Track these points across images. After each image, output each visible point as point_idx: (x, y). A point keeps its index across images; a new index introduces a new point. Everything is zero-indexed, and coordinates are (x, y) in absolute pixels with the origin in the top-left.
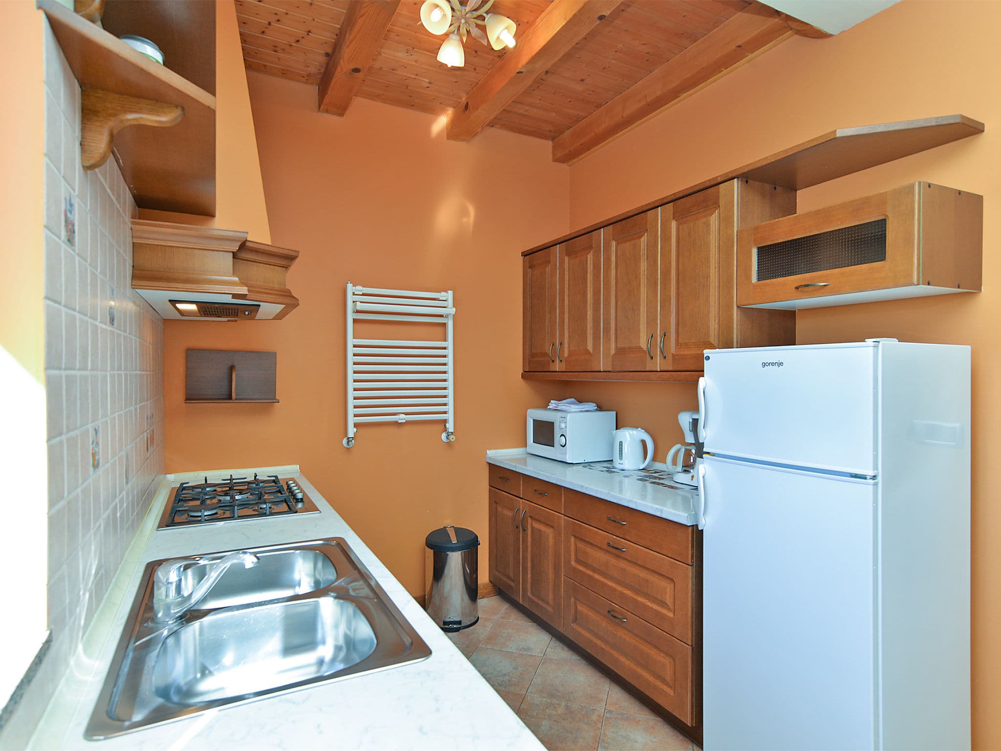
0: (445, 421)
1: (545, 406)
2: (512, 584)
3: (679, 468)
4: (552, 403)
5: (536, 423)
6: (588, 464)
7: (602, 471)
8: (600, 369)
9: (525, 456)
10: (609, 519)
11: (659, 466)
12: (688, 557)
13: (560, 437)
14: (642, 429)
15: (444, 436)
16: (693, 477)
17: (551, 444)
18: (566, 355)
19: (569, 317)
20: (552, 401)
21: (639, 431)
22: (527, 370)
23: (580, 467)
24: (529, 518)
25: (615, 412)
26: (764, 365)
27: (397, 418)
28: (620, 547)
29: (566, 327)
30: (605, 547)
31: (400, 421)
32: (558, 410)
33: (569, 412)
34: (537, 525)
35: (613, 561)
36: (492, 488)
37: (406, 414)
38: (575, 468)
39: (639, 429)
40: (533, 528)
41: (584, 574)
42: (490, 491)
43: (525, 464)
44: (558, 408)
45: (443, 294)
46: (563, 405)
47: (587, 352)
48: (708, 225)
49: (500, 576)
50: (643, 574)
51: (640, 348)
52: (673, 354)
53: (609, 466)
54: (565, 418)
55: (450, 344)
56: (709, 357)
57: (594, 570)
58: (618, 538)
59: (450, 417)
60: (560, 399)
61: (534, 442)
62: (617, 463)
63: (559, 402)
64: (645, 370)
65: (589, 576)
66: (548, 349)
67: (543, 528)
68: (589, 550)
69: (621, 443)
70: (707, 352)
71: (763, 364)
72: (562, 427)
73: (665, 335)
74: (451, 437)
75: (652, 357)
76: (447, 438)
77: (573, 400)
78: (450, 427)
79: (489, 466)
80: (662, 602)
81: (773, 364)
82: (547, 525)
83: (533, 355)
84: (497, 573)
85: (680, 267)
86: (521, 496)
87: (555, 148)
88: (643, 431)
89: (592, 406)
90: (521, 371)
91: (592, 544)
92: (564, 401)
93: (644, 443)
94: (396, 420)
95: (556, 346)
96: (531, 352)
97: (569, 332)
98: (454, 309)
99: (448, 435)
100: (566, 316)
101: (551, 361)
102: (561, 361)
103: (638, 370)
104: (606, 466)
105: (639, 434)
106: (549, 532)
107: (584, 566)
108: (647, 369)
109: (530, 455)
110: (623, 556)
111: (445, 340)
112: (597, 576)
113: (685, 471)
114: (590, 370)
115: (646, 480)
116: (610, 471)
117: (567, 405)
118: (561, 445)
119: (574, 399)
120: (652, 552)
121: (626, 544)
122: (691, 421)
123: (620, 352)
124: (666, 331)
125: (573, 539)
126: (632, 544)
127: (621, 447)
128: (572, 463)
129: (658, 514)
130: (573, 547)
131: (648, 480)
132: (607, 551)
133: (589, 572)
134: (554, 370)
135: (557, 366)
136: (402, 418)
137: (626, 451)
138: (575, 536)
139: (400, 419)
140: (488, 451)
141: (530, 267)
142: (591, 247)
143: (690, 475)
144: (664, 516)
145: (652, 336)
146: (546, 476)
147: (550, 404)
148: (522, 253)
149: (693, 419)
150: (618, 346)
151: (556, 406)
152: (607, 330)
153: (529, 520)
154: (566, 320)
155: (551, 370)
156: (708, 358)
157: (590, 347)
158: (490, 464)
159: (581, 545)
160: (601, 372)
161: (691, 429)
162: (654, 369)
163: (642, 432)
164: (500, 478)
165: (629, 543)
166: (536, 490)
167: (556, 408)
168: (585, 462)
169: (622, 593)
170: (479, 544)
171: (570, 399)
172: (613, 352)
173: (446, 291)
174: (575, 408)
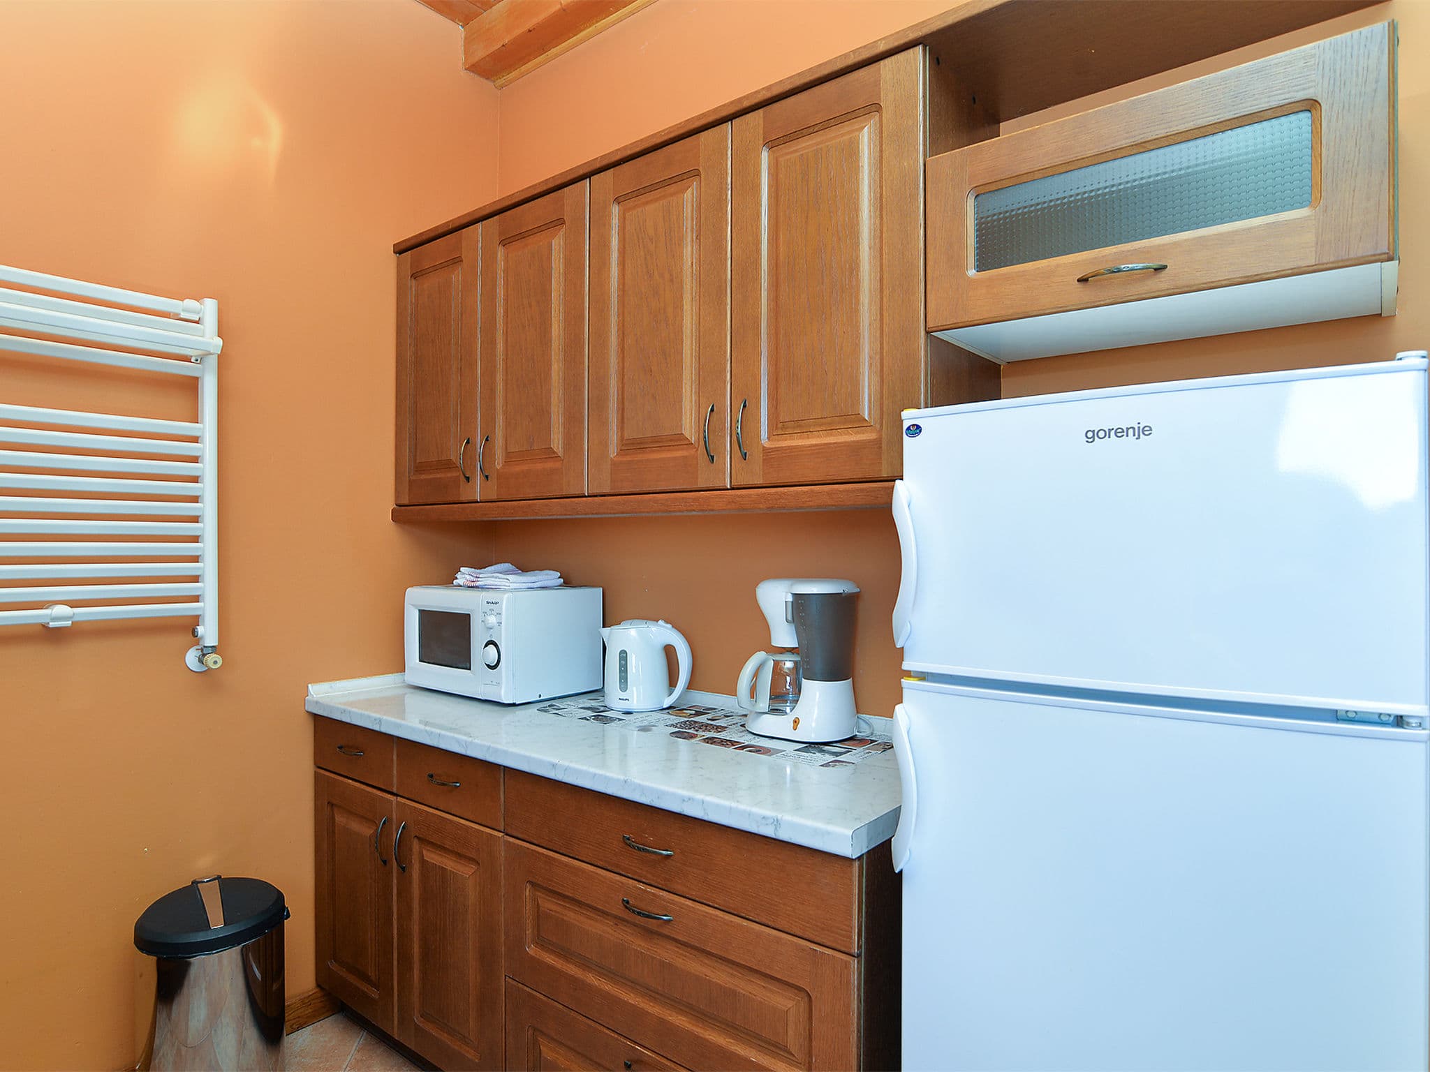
0: (195, 620)
1: (447, 580)
2: (374, 993)
3: (764, 703)
4: (464, 574)
5: (429, 619)
6: (549, 704)
7: (585, 718)
8: (583, 489)
9: (401, 691)
10: (626, 841)
11: (704, 699)
12: (850, 937)
13: (486, 646)
14: (667, 622)
15: (191, 658)
16: (796, 722)
17: (462, 661)
18: (499, 464)
19: (506, 382)
20: (462, 569)
21: (661, 626)
22: (406, 501)
23: (533, 710)
24: (416, 842)
25: (601, 589)
26: (1092, 436)
27: (47, 615)
28: (654, 910)
29: (499, 403)
30: (618, 910)
31: (52, 624)
32: (477, 587)
33: (505, 591)
34: (433, 857)
35: (639, 944)
36: (322, 772)
37: (73, 604)
38: (520, 713)
39: (661, 622)
40: (423, 862)
41: (560, 973)
42: (317, 778)
43: (401, 713)
44: (478, 584)
45: (190, 303)
46: (488, 576)
47: (550, 454)
48: (852, 152)
49: (343, 973)
50: (721, 977)
51: (679, 440)
52: (764, 447)
53: (594, 704)
54: (497, 603)
55: (208, 426)
56: (918, 427)
57: (585, 964)
58: (649, 889)
59: (209, 609)
60: (480, 565)
61: (420, 661)
62: (614, 698)
63: (478, 571)
64: (694, 487)
65: (574, 980)
66: (456, 453)
67: (450, 864)
68: (572, 916)
69: (623, 656)
70: (909, 416)
71: (1090, 435)
72: (489, 625)
73: (745, 406)
74: (210, 658)
75: (712, 457)
76: (201, 661)
77: (507, 566)
78: (209, 633)
79: (315, 720)
80: (776, 1045)
81: (1120, 432)
82: (459, 856)
83: (419, 468)
84: (334, 966)
85: (782, 248)
86: (395, 790)
87: (468, 41)
88: (669, 626)
89: (552, 577)
90: (391, 505)
91: (579, 903)
92: (489, 568)
93: (669, 651)
94: (43, 621)
95: (476, 445)
96: (415, 460)
97: (505, 412)
98: (219, 342)
99: (204, 655)
100: (500, 377)
101: (463, 479)
102: (487, 477)
103: (677, 487)
104: (589, 705)
105: (662, 633)
106: (464, 871)
107: (559, 955)
108: (702, 485)
109: (413, 691)
110: (665, 931)
111: (195, 418)
112: (592, 979)
113: (774, 711)
114: (558, 494)
115: (692, 736)
116: (600, 716)
117: (500, 575)
118: (488, 666)
119: (510, 564)
120: (745, 923)
121: (672, 902)
122: (790, 599)
123: (631, 446)
124: (746, 397)
125: (528, 891)
126: (689, 903)
127: (623, 662)
128: (514, 705)
129: (768, 831)
130: (528, 910)
131: (696, 736)
132: (619, 920)
133: (572, 970)
134: (471, 498)
135: (477, 489)
136: (60, 615)
137: (634, 671)
138: (533, 884)
139: (54, 619)
140: (312, 688)
141: (414, 276)
142: (560, 222)
143: (790, 717)
144: (784, 835)
145: (712, 410)
146: (458, 741)
147: (458, 575)
148: (394, 245)
149: (795, 595)
150: (626, 437)
151: (472, 578)
152: (599, 404)
153: (416, 845)
154: (500, 387)
155: (463, 499)
156: (916, 430)
157: (557, 442)
158: (317, 718)
159: (548, 905)
160: (586, 497)
161: (790, 618)
162: (718, 484)
163: (666, 628)
164: (340, 748)
165: (682, 900)
166: (431, 776)
167: (472, 584)
168: (541, 698)
169: (663, 1022)
170: (288, 916)
171: (499, 565)
172: (613, 451)
173: (198, 298)
174: (516, 581)
